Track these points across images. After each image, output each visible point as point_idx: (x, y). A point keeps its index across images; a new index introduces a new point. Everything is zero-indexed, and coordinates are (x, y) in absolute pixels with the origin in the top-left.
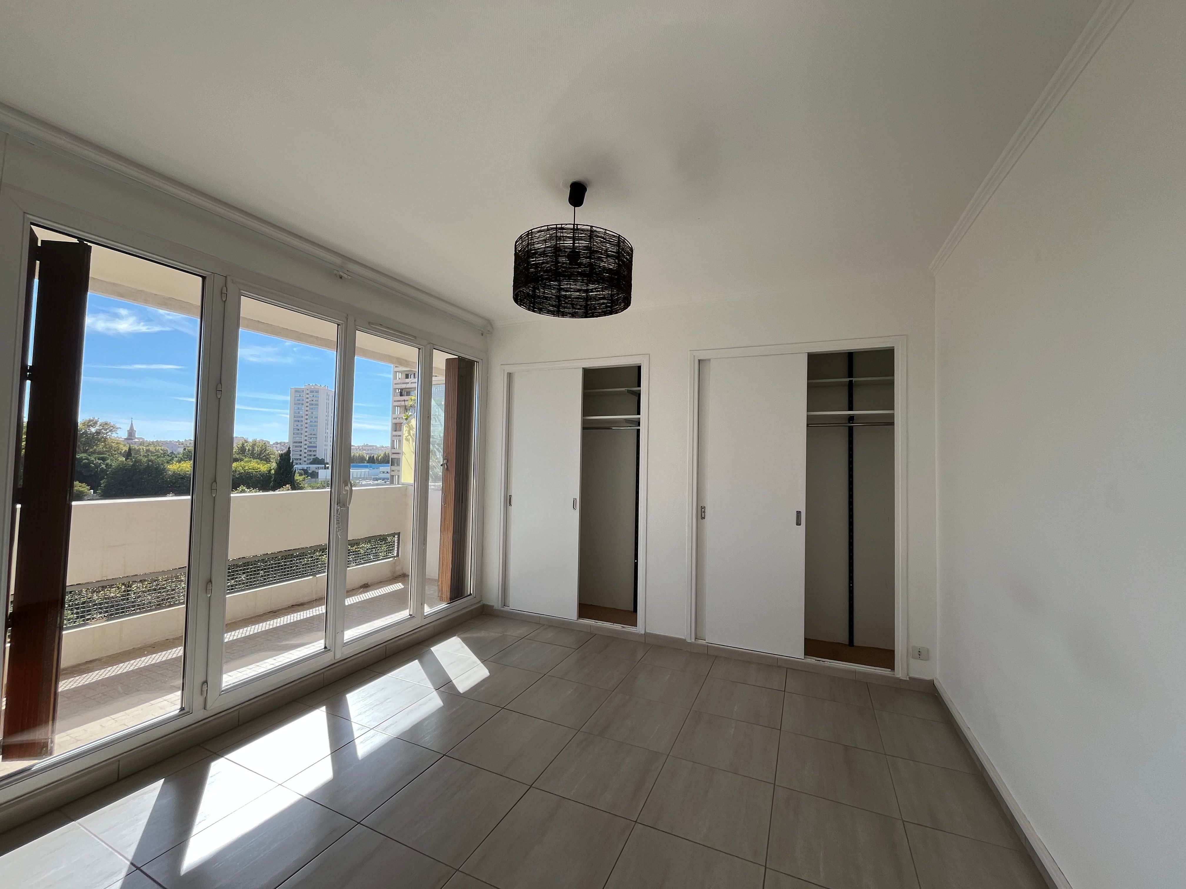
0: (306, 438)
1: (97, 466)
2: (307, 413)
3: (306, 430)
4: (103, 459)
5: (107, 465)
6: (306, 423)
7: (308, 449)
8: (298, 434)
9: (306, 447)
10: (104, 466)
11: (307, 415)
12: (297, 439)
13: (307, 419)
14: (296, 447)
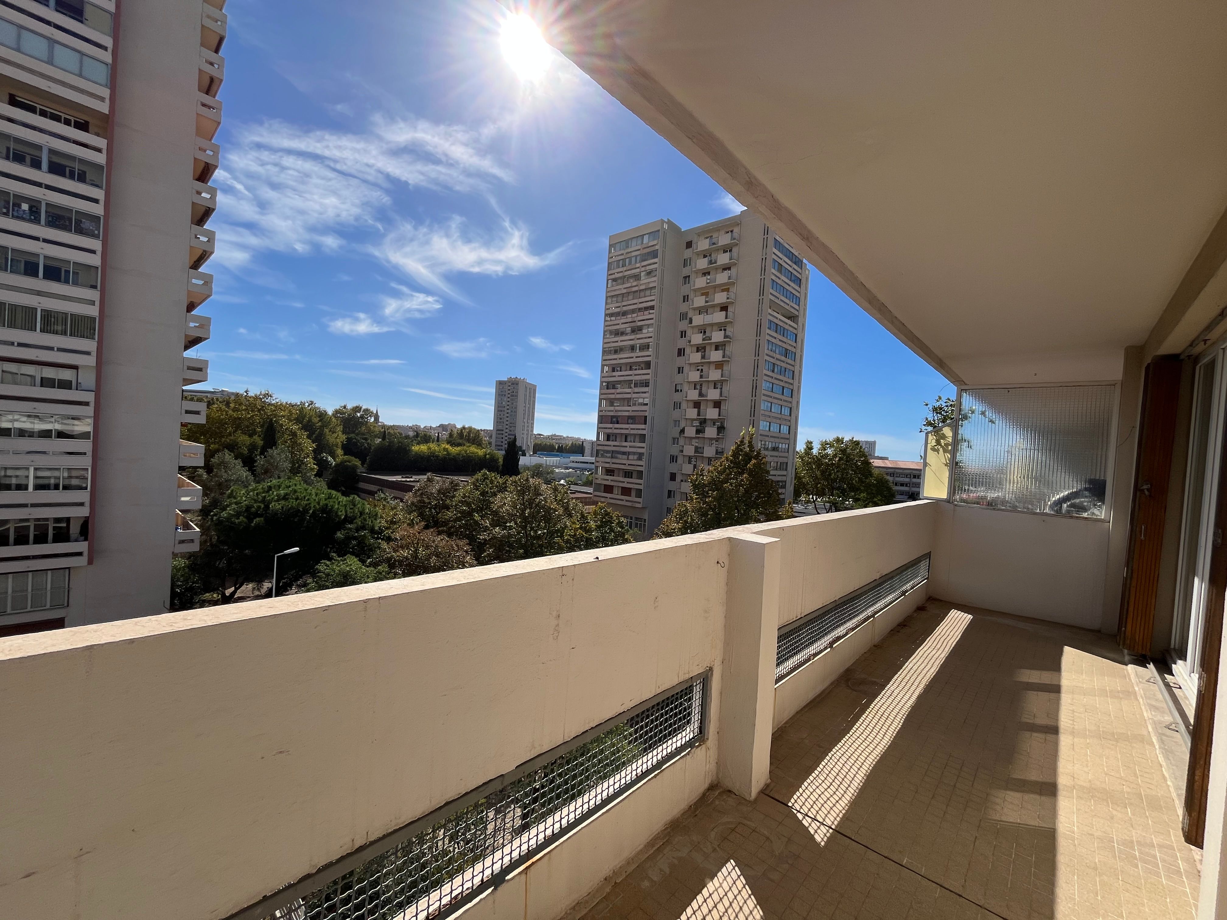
0: (507, 427)
1: (362, 444)
2: (508, 403)
3: (507, 419)
4: (366, 439)
5: (368, 444)
6: (508, 413)
7: (508, 436)
8: (500, 422)
9: (507, 434)
10: (366, 445)
11: (508, 405)
12: (500, 427)
13: (508, 409)
14: (499, 434)
